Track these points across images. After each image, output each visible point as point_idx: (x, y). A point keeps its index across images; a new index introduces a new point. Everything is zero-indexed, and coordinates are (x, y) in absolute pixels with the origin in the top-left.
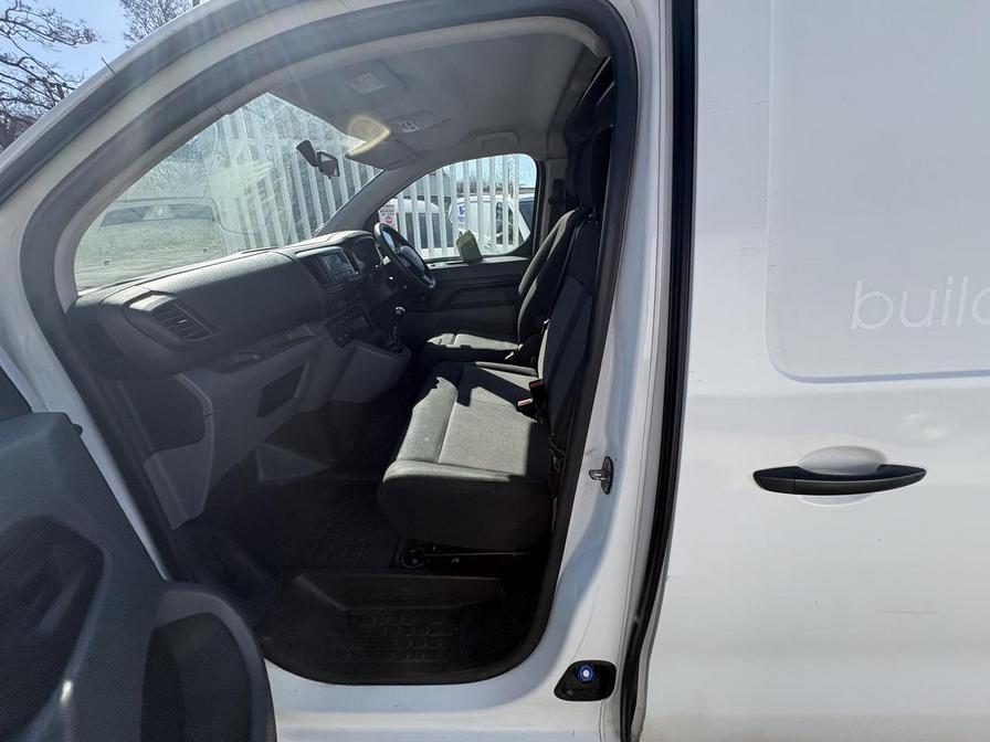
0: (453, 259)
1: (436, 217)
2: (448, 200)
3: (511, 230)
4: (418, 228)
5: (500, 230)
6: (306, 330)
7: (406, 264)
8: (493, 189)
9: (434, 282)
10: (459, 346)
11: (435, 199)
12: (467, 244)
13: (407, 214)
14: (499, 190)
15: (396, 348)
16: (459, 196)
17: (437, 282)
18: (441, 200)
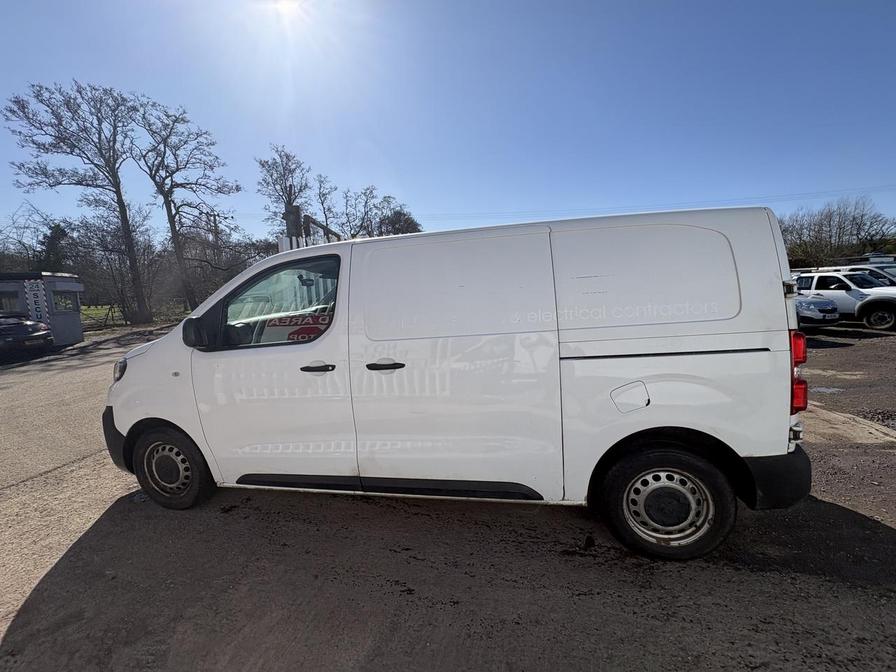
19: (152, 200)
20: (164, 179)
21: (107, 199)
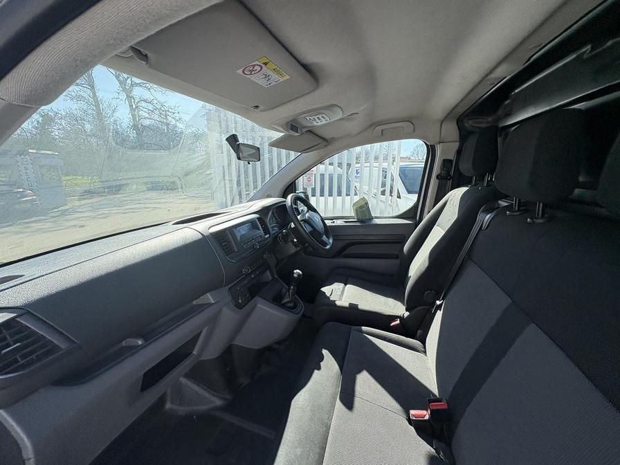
0: (349, 218)
1: (340, 177)
2: (349, 165)
3: (392, 188)
4: (328, 184)
5: (384, 185)
6: (209, 298)
7: (308, 229)
8: (381, 158)
9: (331, 241)
10: (347, 305)
11: (340, 165)
12: (361, 207)
13: (321, 174)
14: (386, 159)
15: (291, 305)
16: (357, 163)
17: (334, 240)
18: (345, 166)
19: (116, 95)
20: (126, 80)
21: (85, 95)
